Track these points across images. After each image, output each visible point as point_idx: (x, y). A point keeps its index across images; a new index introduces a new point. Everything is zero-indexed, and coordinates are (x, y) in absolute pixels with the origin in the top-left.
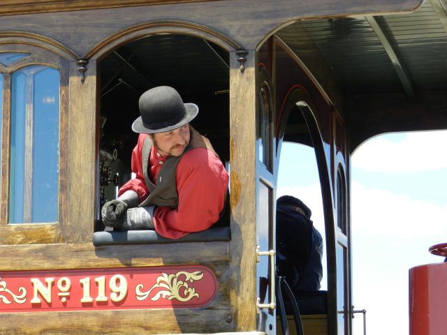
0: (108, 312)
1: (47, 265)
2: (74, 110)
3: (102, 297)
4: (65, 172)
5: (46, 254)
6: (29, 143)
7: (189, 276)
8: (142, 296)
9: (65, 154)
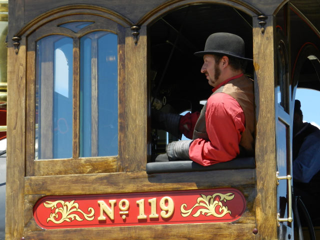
0: (159, 227)
1: (110, 190)
2: (130, 66)
3: (154, 214)
4: (123, 116)
5: (110, 181)
6: (95, 93)
7: (223, 196)
8: (186, 213)
9: (123, 101)
